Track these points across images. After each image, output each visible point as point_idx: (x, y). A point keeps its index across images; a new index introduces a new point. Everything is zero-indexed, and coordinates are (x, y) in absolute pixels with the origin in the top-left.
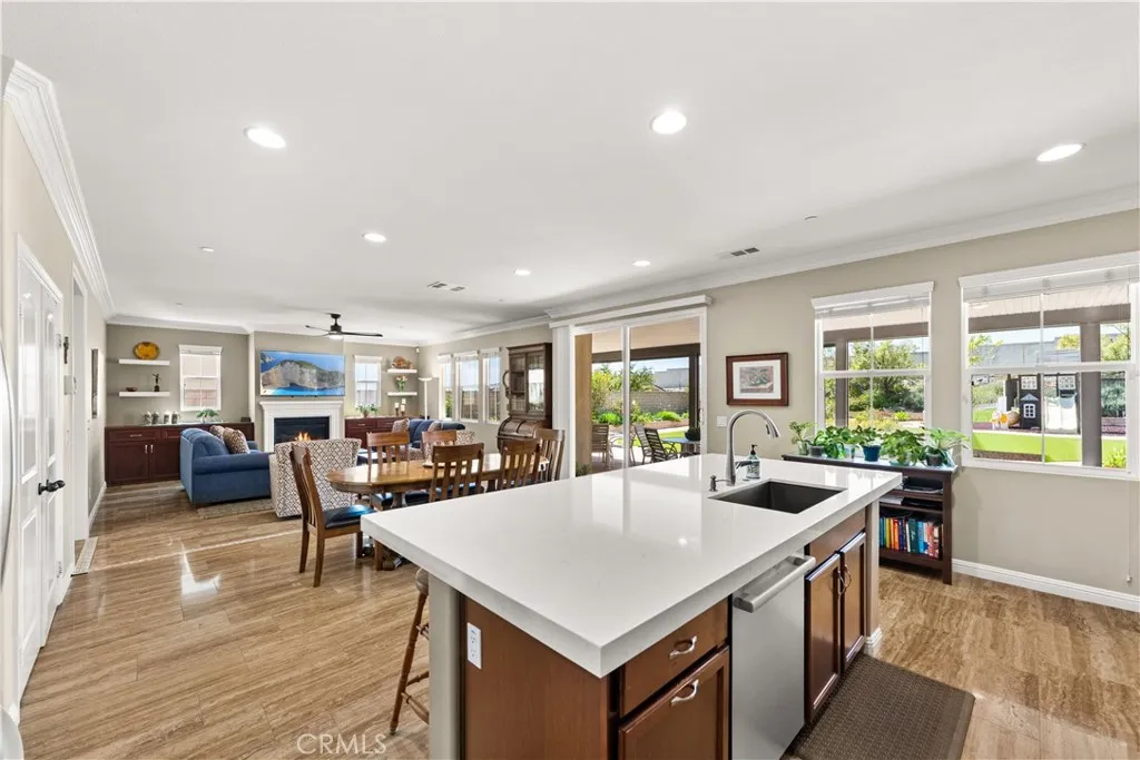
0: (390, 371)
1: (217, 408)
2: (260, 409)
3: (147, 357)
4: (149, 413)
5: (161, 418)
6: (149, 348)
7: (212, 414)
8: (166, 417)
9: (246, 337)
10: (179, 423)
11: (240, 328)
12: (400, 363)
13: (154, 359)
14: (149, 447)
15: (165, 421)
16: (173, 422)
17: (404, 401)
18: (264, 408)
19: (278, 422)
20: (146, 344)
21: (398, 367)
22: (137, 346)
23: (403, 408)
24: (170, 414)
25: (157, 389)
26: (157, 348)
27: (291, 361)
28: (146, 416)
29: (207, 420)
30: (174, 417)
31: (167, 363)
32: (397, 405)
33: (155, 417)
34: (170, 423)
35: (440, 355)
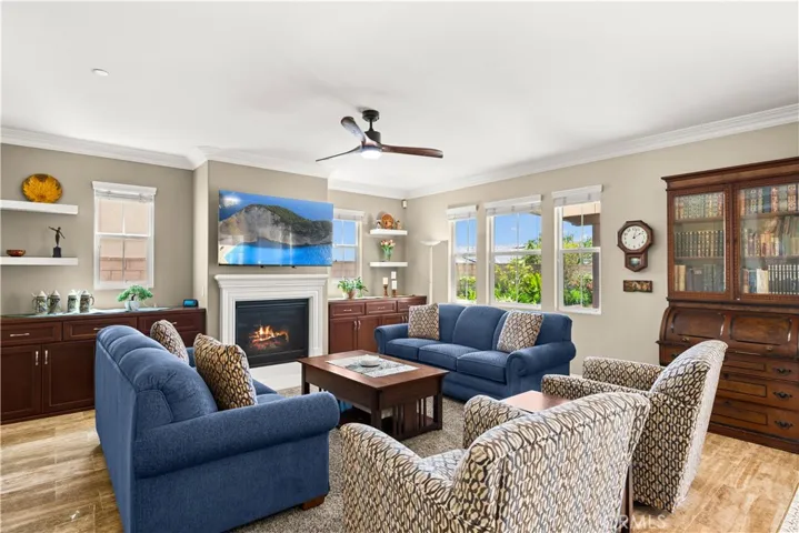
0: (374, 232)
1: (147, 284)
2: (214, 286)
3: (42, 198)
4: (43, 294)
5: (63, 303)
6: (44, 184)
7: (143, 295)
8: (72, 299)
9: (190, 175)
10: (92, 311)
11: (184, 159)
12: (386, 221)
13: (55, 201)
14: (42, 355)
15: (70, 307)
16: (82, 309)
17: (394, 275)
18: (222, 284)
19: (242, 307)
20: (42, 178)
21: (384, 226)
22: (27, 180)
23: (394, 285)
24: (77, 294)
25: (57, 253)
26: (59, 186)
27: (260, 206)
28: (39, 299)
29: (138, 306)
30: (85, 300)
31: (72, 210)
32: (385, 281)
33: (54, 301)
34: (76, 311)
35: (450, 207)
